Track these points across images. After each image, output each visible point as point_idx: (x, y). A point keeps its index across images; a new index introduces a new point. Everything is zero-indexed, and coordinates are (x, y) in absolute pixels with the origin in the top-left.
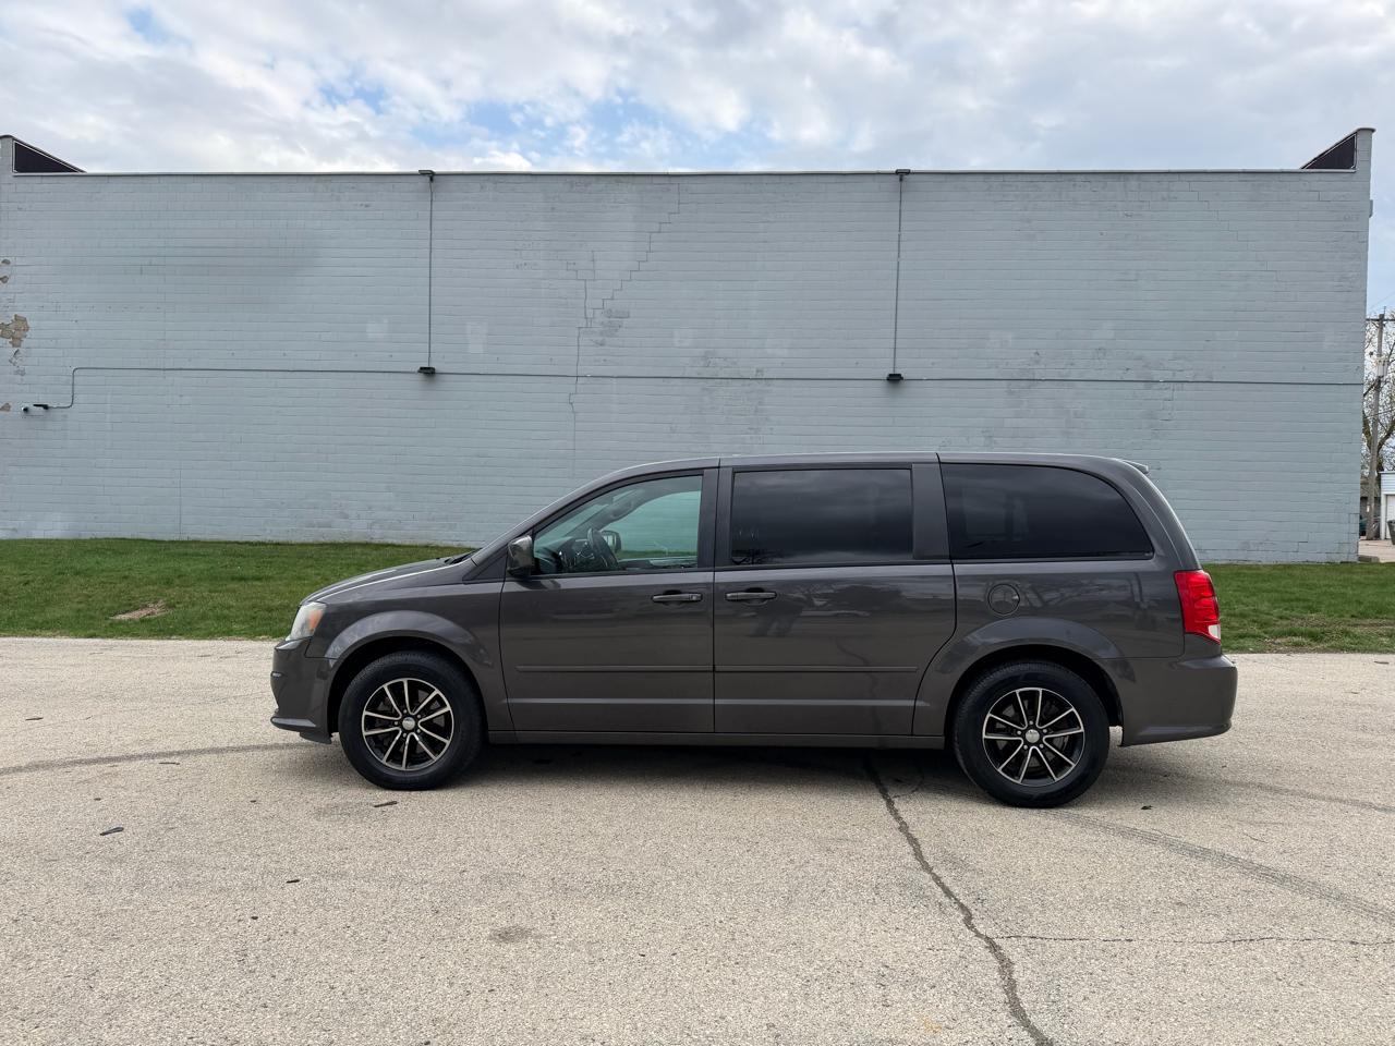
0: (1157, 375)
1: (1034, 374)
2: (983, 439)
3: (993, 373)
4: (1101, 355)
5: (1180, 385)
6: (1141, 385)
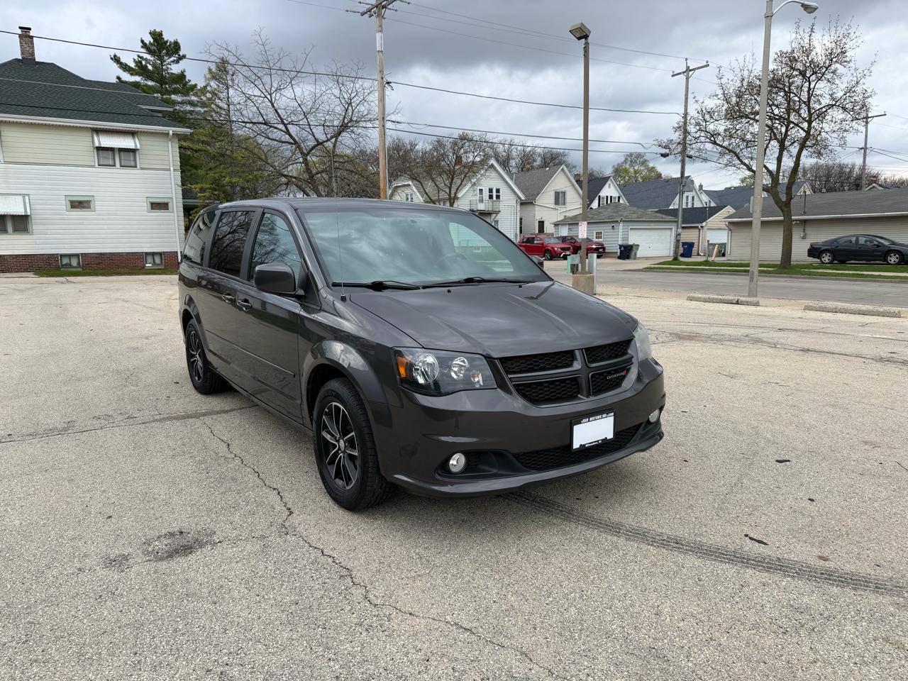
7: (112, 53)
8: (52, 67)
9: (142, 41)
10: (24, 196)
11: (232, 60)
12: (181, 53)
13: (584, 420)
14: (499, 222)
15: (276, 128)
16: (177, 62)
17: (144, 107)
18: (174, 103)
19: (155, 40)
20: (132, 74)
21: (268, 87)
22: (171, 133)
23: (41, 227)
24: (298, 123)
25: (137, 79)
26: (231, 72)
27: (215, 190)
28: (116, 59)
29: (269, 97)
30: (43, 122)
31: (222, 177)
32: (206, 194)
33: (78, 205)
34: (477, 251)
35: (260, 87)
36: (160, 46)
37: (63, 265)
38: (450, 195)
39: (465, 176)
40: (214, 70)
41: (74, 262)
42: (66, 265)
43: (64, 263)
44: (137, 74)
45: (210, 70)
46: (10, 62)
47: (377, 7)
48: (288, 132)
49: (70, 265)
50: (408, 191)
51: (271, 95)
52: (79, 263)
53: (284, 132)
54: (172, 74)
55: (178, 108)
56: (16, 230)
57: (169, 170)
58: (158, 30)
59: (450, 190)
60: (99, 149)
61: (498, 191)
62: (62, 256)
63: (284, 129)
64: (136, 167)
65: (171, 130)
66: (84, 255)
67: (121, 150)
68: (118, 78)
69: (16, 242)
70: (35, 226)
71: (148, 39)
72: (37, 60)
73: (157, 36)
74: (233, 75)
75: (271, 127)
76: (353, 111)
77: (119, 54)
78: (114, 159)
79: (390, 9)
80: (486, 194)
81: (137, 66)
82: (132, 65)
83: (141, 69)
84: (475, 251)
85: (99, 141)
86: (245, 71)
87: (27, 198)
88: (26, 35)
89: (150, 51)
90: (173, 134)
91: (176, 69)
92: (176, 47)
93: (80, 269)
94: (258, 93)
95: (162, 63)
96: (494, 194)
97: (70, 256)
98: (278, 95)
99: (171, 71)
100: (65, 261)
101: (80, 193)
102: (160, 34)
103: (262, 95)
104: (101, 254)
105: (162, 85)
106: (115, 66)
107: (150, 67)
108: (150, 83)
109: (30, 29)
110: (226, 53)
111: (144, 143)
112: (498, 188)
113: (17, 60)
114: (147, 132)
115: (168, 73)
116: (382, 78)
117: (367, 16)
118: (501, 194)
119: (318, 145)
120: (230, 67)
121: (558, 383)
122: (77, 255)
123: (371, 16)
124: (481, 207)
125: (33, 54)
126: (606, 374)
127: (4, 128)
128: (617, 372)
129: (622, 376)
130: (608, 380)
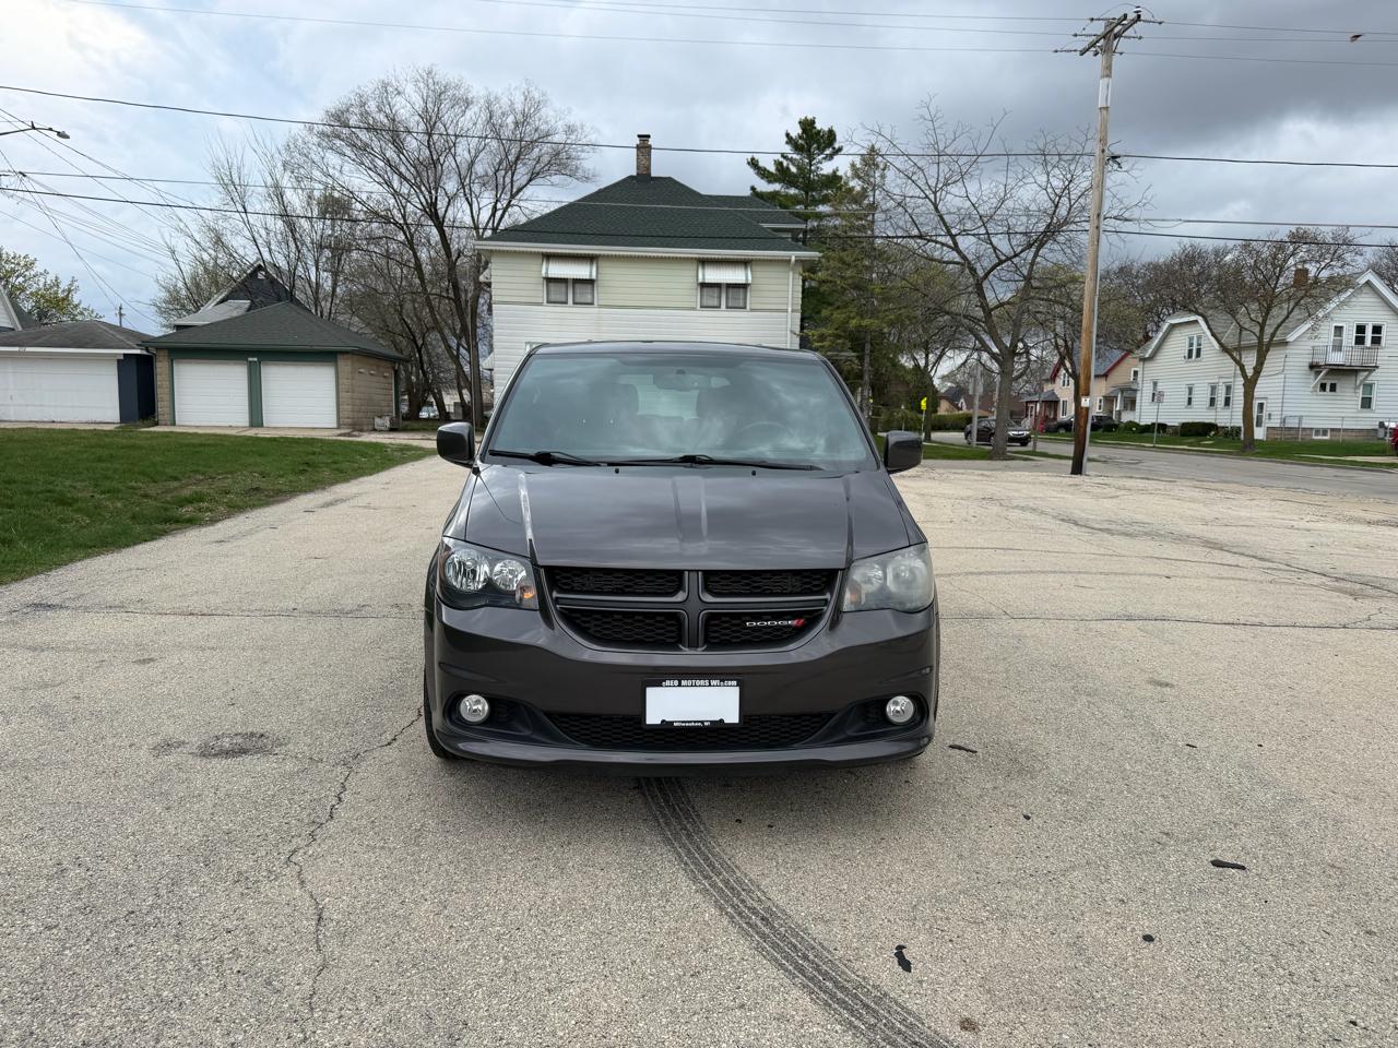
7: (749, 156)
8: (669, 182)
9: (788, 135)
11: (882, 146)
12: (837, 146)
13: (668, 683)
14: (1375, 388)
15: (936, 242)
16: (830, 157)
17: (765, 225)
18: (820, 216)
19: (804, 130)
20: (769, 182)
21: (932, 182)
22: (793, 259)
24: (975, 232)
25: (777, 187)
26: (882, 166)
27: (839, 337)
28: (754, 164)
29: (932, 197)
31: (850, 317)
32: (824, 343)
34: (1320, 437)
35: (919, 182)
36: (813, 139)
38: (1260, 338)
39: (1297, 304)
40: (858, 166)
44: (776, 181)
45: (853, 165)
46: (624, 180)
47: (1104, 37)
48: (956, 248)
50: (1192, 331)
51: (935, 193)
53: (949, 247)
54: (823, 175)
55: (825, 223)
57: (786, 311)
58: (810, 117)
59: (1262, 330)
60: (704, 285)
61: (1377, 329)
63: (951, 243)
64: (745, 308)
65: (793, 255)
67: (729, 286)
68: (753, 188)
71: (796, 131)
72: (653, 175)
73: (808, 125)
74: (884, 170)
75: (929, 241)
76: (1071, 206)
77: (756, 156)
78: (720, 298)
79: (1129, 38)
80: (1349, 336)
81: (777, 169)
82: (772, 168)
83: (782, 174)
84: (1315, 437)
85: (704, 275)
86: (899, 162)
88: (644, 146)
89: (797, 148)
90: (796, 261)
91: (827, 168)
92: (831, 136)
94: (917, 192)
95: (811, 161)
96: (1369, 334)
98: (944, 193)
99: (822, 172)
102: (813, 122)
103: (922, 195)
105: (807, 193)
106: (751, 171)
107: (794, 169)
108: (792, 191)
109: (649, 136)
110: (873, 139)
111: (758, 274)
112: (1377, 323)
113: (631, 177)
114: (764, 260)
115: (817, 175)
116: (1103, 151)
117: (1090, 54)
118: (1384, 334)
119: (1001, 262)
120: (880, 159)
121: (640, 618)
123: (1096, 54)
124: (1336, 358)
125: (648, 168)
126: (748, 618)
127: (602, 263)
128: (777, 619)
129: (789, 626)
130: (749, 628)
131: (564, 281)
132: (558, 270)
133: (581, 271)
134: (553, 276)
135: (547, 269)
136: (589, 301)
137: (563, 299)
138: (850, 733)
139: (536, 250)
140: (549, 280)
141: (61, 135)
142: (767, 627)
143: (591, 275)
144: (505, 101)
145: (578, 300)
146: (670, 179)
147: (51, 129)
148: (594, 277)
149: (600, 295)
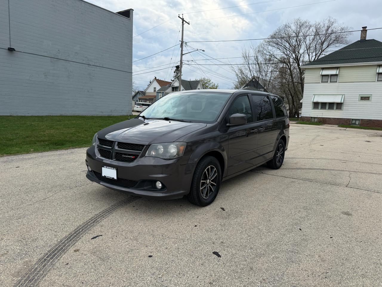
0: (91, 63)
1: (58, 57)
2: (44, 76)
3: (45, 54)
4: (77, 55)
5: (96, 67)
6: (87, 65)
10: (343, 95)
23: (347, 107)
30: (356, 65)
33: (364, 98)
37: (352, 124)
41: (357, 123)
42: (354, 123)
43: (353, 123)
49: (355, 124)
52: (359, 123)
56: (337, 108)
60: (379, 73)
62: (353, 120)
66: (362, 120)
69: (336, 113)
70: (344, 107)
72: (367, 39)
87: (344, 96)
88: (364, 30)
93: (359, 126)
97: (356, 120)
100: (354, 122)
101: (365, 93)
104: (370, 120)
109: (366, 27)
113: (359, 41)
122: (359, 120)
125: (365, 37)
126: (123, 154)
127: (341, 69)
128: (129, 156)
129: (131, 158)
130: (123, 157)
131: (328, 75)
132: (325, 72)
133: (334, 72)
134: (324, 74)
135: (322, 72)
136: (336, 81)
137: (327, 81)
138: (145, 188)
139: (319, 67)
140: (323, 76)
141: (203, 51)
142: (126, 157)
143: (336, 73)
144: (322, 24)
145: (332, 81)
146: (373, 40)
147: (201, 50)
148: (337, 73)
149: (339, 79)
